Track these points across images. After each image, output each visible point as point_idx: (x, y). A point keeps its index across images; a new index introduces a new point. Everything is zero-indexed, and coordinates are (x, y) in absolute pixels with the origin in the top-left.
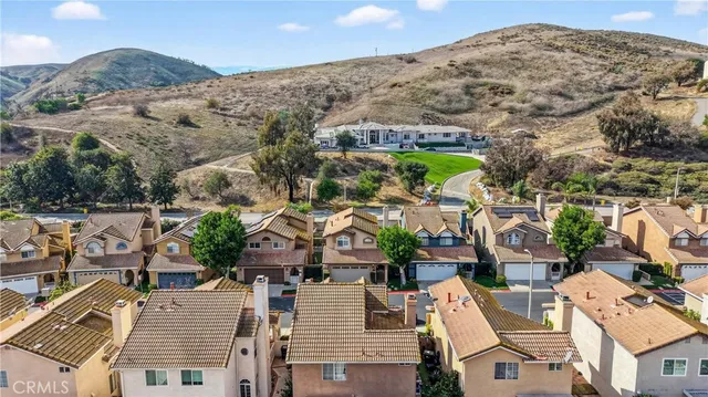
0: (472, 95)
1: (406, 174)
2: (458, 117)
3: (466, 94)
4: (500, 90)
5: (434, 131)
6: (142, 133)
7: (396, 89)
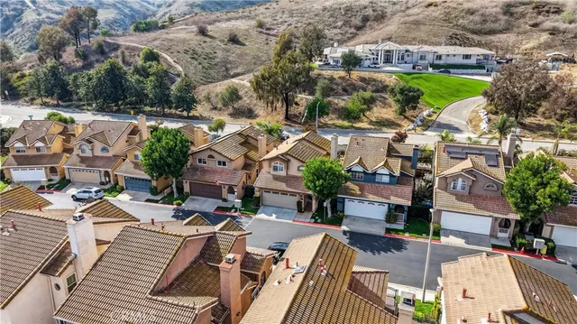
0: (512, 14)
1: (399, 96)
2: (492, 38)
3: (505, 13)
4: (545, 9)
5: (454, 52)
6: (197, 49)
7: (432, 8)
